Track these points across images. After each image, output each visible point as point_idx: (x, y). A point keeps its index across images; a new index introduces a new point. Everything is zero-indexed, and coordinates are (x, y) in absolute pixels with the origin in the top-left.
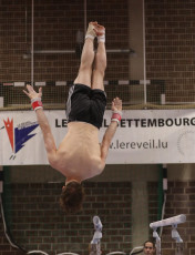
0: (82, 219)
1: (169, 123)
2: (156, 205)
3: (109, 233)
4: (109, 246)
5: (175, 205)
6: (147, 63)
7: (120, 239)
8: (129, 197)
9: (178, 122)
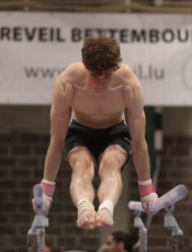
0: (17, 195)
1: (168, 36)
3: (61, 220)
4: (61, 241)
9: (183, 36)
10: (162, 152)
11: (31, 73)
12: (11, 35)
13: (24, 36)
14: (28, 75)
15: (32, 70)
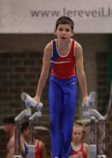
2: (105, 76)
14: (33, 15)
15: (35, 12)
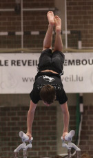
1: (84, 62)
2: (75, 123)
3: (40, 144)
4: (40, 154)
5: (89, 123)
6: (68, 18)
7: (48, 148)
8: (55, 118)
9: (91, 62)
10: (83, 113)
11: (25, 80)
12: (16, 63)
13: (21, 64)
